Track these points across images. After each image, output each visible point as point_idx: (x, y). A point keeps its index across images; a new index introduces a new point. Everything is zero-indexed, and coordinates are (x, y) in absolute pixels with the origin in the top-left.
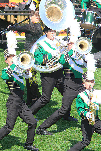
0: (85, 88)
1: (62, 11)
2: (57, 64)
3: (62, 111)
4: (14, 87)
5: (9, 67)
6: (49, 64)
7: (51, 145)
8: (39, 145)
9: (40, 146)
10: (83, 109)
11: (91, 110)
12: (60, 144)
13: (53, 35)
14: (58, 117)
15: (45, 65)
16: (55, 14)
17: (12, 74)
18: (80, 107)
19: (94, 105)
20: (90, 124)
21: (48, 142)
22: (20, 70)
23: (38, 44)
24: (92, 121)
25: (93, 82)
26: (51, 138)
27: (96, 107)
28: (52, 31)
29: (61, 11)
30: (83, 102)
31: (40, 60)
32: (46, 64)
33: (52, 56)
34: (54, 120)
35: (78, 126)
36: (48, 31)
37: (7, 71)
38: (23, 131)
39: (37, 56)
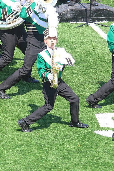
2: (17, 18)
6: (9, 19)
15: (4, 20)
18: (41, 68)
24: (54, 84)
34: (14, 81)
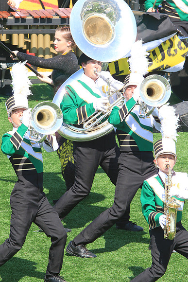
0: (158, 169)
1: (113, 26)
2: (103, 124)
3: (115, 212)
4: (24, 167)
5: (15, 130)
6: (89, 124)
7: (93, 276)
8: (72, 276)
9: (74, 277)
10: (153, 209)
11: (168, 211)
12: (111, 275)
13: (95, 69)
14: (107, 223)
15: (81, 126)
16: (99, 31)
17: (20, 144)
18: (148, 205)
19: (174, 201)
20: (166, 236)
21: (87, 270)
22: (36, 135)
23: (67, 87)
24: (169, 232)
25: (173, 157)
26: (94, 262)
27: (178, 204)
28: (94, 63)
29: (111, 25)
30: (154, 195)
31: (71, 116)
32: (83, 125)
33: (94, 109)
34: (100, 229)
35: (145, 241)
36: (88, 62)
37: (12, 138)
38: (41, 250)
39: (66, 109)
